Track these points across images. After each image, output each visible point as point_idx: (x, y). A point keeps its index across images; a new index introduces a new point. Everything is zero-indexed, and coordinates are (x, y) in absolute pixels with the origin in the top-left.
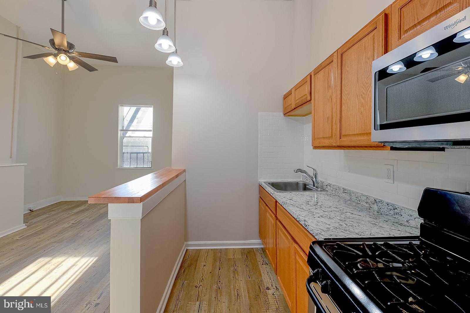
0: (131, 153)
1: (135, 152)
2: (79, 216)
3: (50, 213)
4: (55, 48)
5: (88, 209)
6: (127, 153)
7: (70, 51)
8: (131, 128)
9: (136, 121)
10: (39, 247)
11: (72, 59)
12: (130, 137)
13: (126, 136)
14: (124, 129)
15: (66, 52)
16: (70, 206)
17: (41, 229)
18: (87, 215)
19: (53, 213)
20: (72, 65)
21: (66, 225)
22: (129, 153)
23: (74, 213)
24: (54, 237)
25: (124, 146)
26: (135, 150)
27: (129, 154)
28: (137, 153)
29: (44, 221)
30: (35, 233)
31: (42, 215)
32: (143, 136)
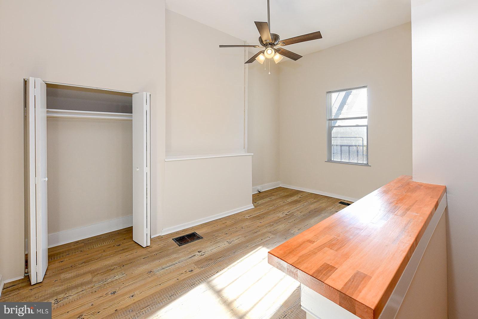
0: (341, 146)
1: (346, 144)
2: (291, 208)
3: (271, 197)
4: (263, 45)
5: (300, 201)
6: (337, 145)
7: (275, 43)
8: (341, 117)
9: (346, 107)
10: (259, 233)
11: (278, 51)
12: (339, 126)
13: (336, 125)
14: (333, 118)
15: (272, 45)
16: (286, 194)
17: (263, 212)
18: (299, 208)
19: (273, 198)
20: (278, 57)
21: (281, 215)
22: (339, 145)
23: (288, 202)
24: (271, 226)
25: (333, 137)
26: (346, 142)
27: (339, 148)
28: (349, 146)
29: (267, 204)
30: (258, 216)
31: (266, 198)
32: (355, 125)
